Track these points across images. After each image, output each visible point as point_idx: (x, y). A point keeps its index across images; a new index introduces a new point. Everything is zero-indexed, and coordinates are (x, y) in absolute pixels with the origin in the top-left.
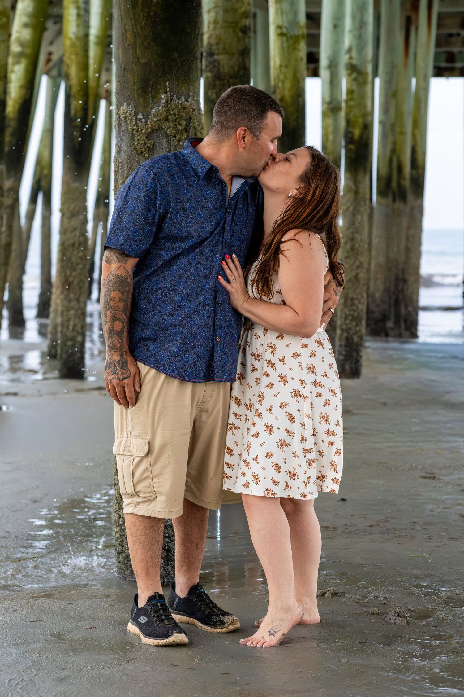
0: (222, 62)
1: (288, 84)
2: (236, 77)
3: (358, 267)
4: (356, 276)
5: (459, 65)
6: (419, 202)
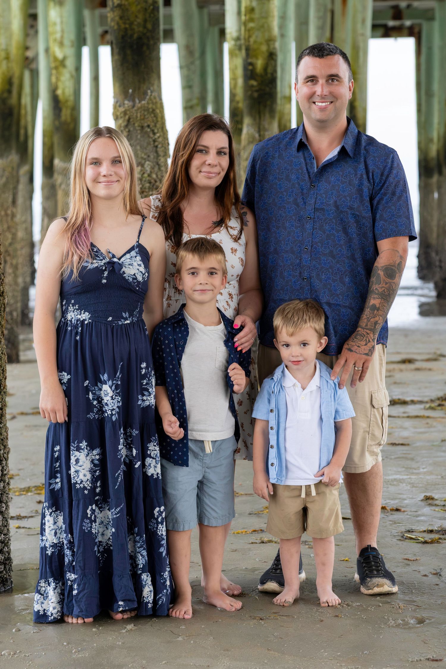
5: (408, 23)
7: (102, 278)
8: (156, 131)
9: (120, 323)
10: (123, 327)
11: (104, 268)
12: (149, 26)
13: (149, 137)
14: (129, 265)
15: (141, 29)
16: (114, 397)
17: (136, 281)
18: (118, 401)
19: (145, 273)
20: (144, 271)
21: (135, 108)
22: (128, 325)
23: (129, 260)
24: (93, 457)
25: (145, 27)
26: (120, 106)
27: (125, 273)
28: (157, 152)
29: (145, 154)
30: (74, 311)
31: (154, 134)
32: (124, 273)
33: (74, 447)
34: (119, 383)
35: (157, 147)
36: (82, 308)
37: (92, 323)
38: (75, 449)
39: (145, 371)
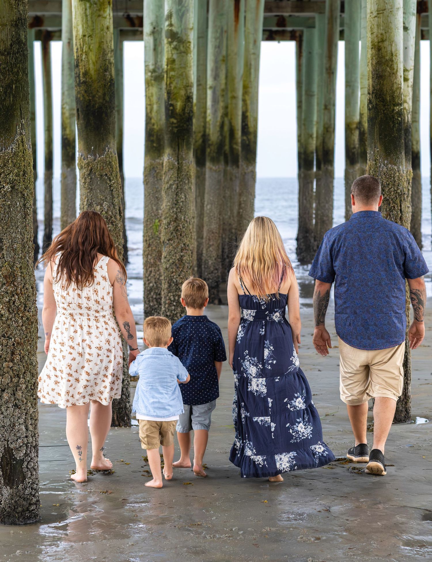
2: (9, 54)
3: (182, 250)
4: (181, 260)
5: (289, 28)
6: (250, 168)
8: (112, 179)
12: (107, 99)
13: (106, 183)
15: (101, 101)
21: (96, 161)
25: (104, 99)
26: (84, 159)
28: (112, 194)
29: (103, 196)
31: (110, 181)
35: (112, 190)
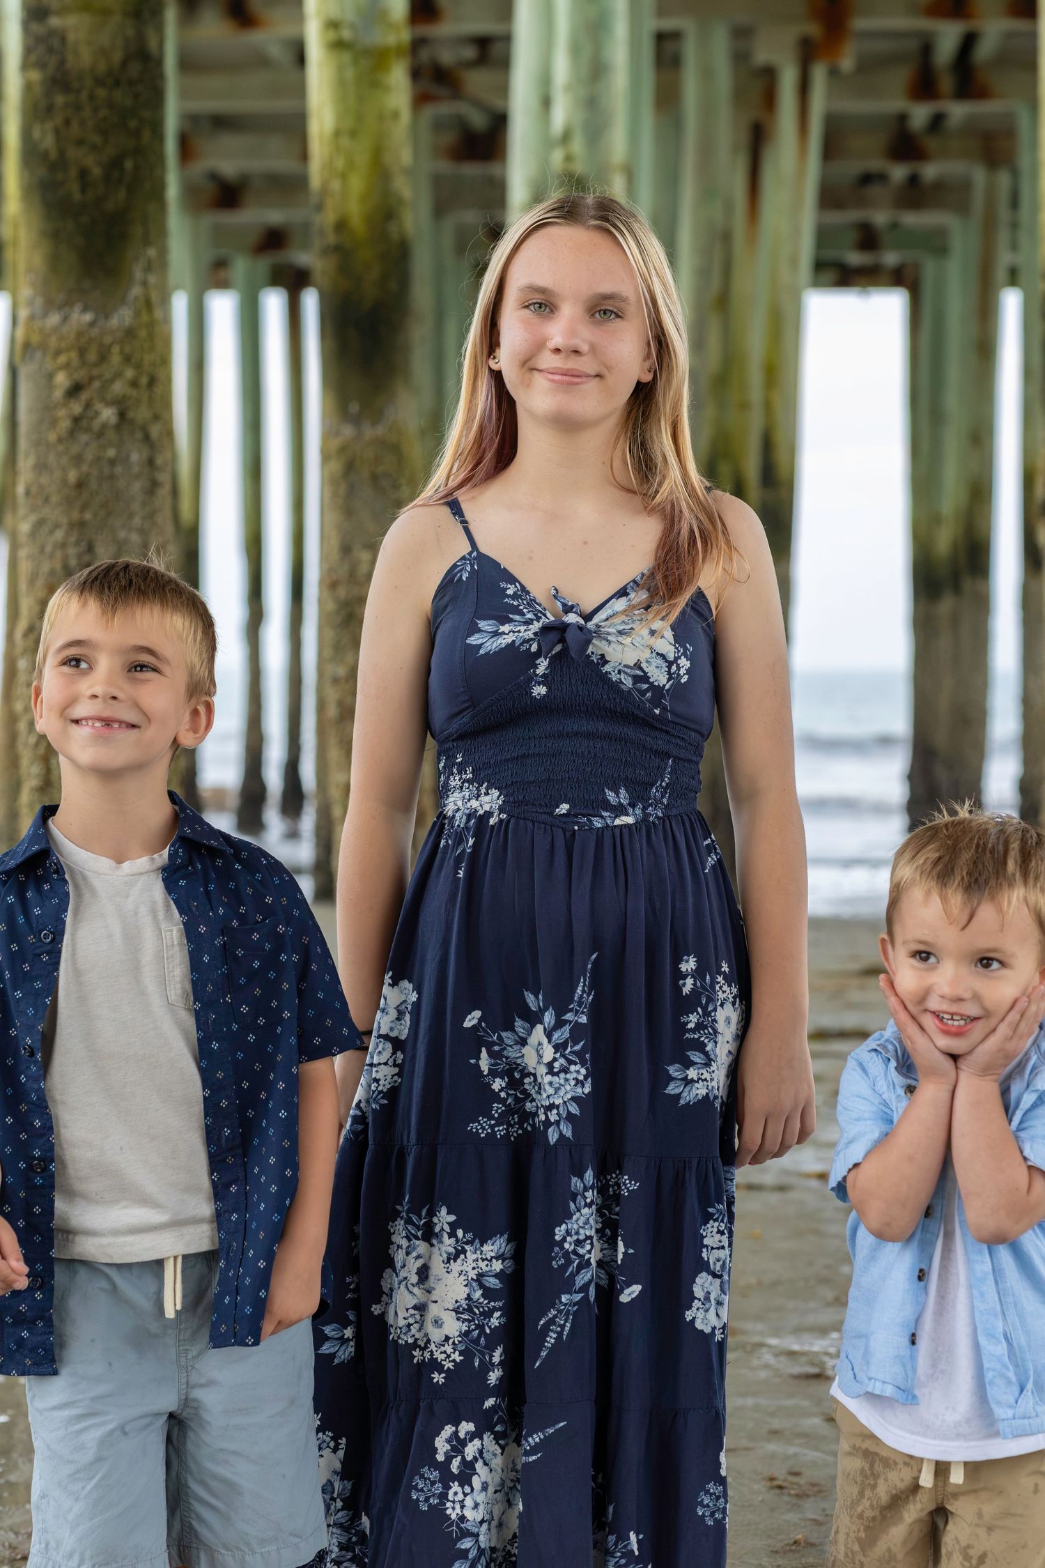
0: (71, 37)
1: (357, 184)
5: (890, 258)
7: (530, 679)
9: (598, 823)
10: (607, 834)
11: (534, 648)
14: (620, 633)
16: (556, 1065)
17: (645, 686)
18: (576, 1079)
19: (676, 659)
20: (670, 652)
22: (625, 831)
23: (623, 618)
24: (482, 1264)
27: (606, 662)
30: (461, 788)
32: (603, 660)
33: (418, 1228)
34: (583, 1019)
36: (483, 777)
37: (508, 822)
38: (420, 1234)
39: (695, 984)
